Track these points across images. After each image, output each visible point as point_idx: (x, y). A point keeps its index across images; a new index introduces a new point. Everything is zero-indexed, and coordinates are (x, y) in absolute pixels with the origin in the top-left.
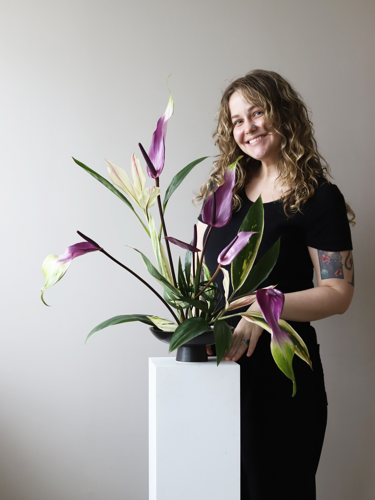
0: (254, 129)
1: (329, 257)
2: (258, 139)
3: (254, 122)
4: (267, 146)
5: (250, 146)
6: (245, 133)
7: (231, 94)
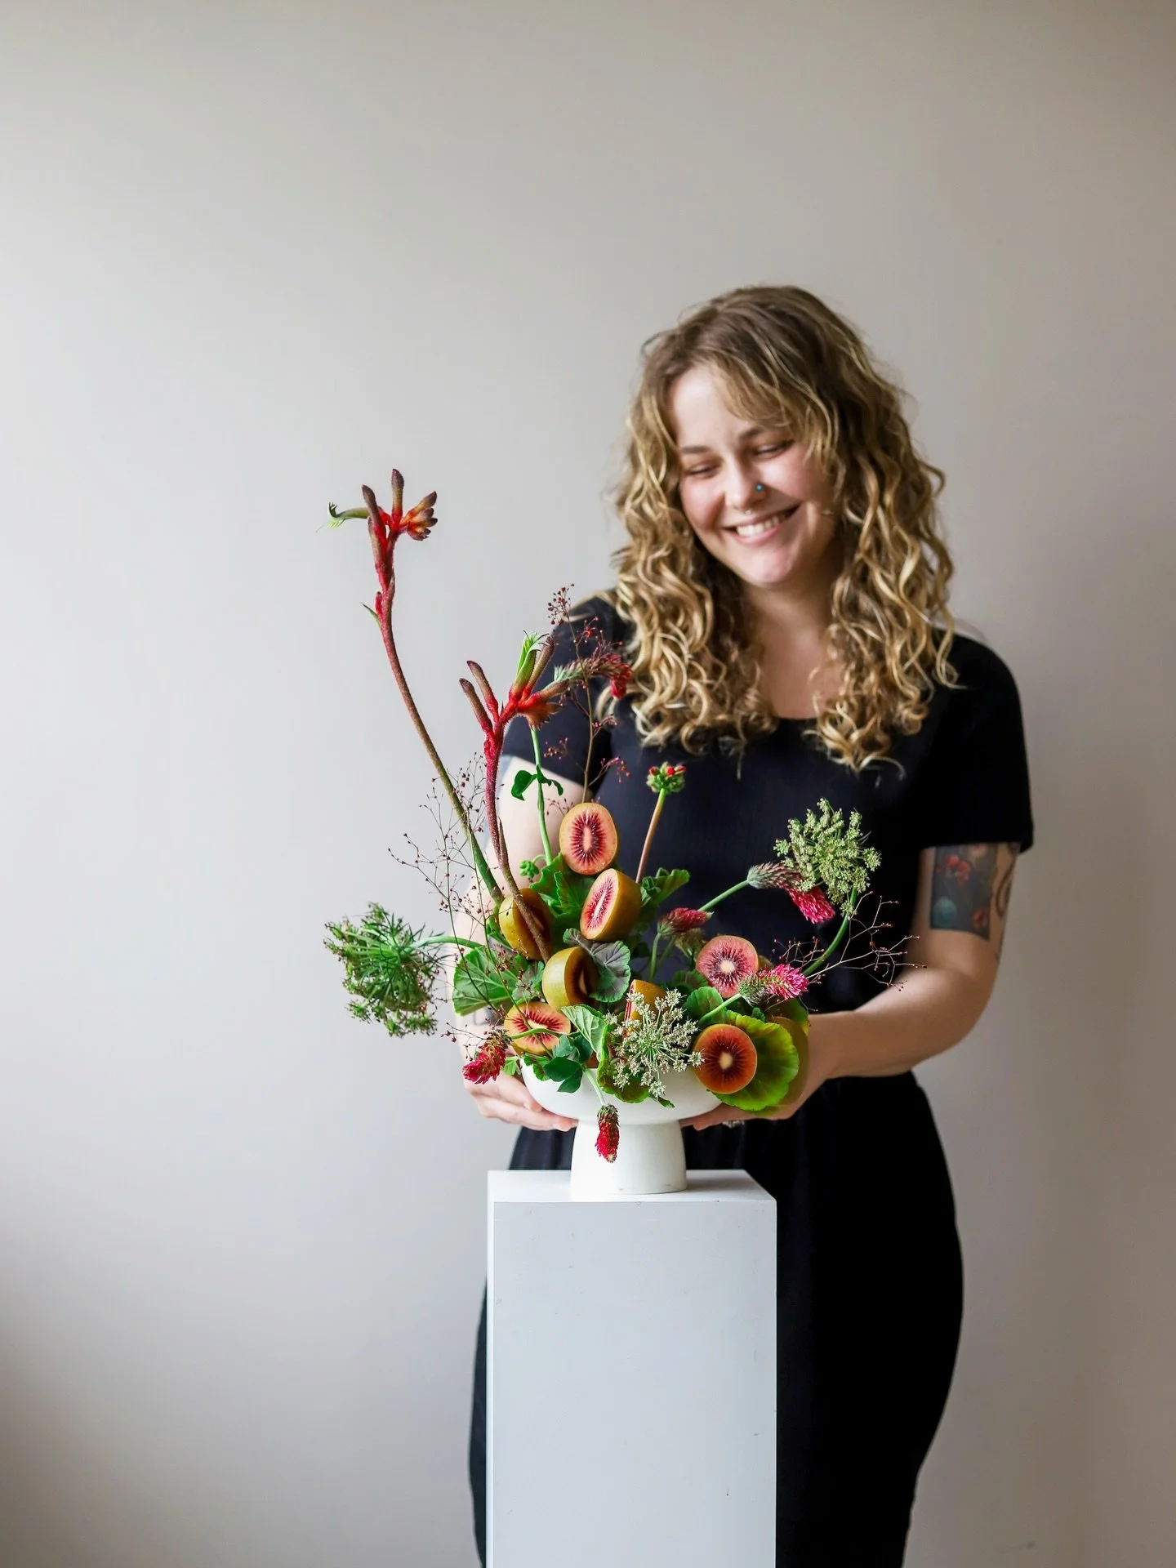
0: (760, 496)
1: (970, 864)
2: (768, 524)
3: (758, 473)
4: (795, 548)
5: (739, 542)
6: (728, 503)
7: (678, 374)
